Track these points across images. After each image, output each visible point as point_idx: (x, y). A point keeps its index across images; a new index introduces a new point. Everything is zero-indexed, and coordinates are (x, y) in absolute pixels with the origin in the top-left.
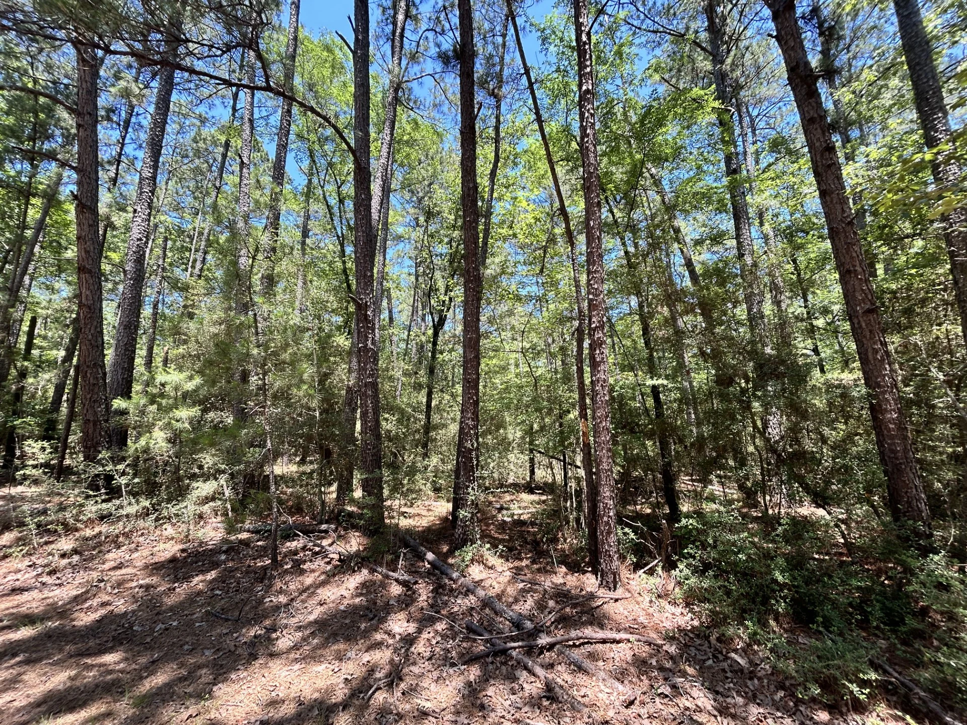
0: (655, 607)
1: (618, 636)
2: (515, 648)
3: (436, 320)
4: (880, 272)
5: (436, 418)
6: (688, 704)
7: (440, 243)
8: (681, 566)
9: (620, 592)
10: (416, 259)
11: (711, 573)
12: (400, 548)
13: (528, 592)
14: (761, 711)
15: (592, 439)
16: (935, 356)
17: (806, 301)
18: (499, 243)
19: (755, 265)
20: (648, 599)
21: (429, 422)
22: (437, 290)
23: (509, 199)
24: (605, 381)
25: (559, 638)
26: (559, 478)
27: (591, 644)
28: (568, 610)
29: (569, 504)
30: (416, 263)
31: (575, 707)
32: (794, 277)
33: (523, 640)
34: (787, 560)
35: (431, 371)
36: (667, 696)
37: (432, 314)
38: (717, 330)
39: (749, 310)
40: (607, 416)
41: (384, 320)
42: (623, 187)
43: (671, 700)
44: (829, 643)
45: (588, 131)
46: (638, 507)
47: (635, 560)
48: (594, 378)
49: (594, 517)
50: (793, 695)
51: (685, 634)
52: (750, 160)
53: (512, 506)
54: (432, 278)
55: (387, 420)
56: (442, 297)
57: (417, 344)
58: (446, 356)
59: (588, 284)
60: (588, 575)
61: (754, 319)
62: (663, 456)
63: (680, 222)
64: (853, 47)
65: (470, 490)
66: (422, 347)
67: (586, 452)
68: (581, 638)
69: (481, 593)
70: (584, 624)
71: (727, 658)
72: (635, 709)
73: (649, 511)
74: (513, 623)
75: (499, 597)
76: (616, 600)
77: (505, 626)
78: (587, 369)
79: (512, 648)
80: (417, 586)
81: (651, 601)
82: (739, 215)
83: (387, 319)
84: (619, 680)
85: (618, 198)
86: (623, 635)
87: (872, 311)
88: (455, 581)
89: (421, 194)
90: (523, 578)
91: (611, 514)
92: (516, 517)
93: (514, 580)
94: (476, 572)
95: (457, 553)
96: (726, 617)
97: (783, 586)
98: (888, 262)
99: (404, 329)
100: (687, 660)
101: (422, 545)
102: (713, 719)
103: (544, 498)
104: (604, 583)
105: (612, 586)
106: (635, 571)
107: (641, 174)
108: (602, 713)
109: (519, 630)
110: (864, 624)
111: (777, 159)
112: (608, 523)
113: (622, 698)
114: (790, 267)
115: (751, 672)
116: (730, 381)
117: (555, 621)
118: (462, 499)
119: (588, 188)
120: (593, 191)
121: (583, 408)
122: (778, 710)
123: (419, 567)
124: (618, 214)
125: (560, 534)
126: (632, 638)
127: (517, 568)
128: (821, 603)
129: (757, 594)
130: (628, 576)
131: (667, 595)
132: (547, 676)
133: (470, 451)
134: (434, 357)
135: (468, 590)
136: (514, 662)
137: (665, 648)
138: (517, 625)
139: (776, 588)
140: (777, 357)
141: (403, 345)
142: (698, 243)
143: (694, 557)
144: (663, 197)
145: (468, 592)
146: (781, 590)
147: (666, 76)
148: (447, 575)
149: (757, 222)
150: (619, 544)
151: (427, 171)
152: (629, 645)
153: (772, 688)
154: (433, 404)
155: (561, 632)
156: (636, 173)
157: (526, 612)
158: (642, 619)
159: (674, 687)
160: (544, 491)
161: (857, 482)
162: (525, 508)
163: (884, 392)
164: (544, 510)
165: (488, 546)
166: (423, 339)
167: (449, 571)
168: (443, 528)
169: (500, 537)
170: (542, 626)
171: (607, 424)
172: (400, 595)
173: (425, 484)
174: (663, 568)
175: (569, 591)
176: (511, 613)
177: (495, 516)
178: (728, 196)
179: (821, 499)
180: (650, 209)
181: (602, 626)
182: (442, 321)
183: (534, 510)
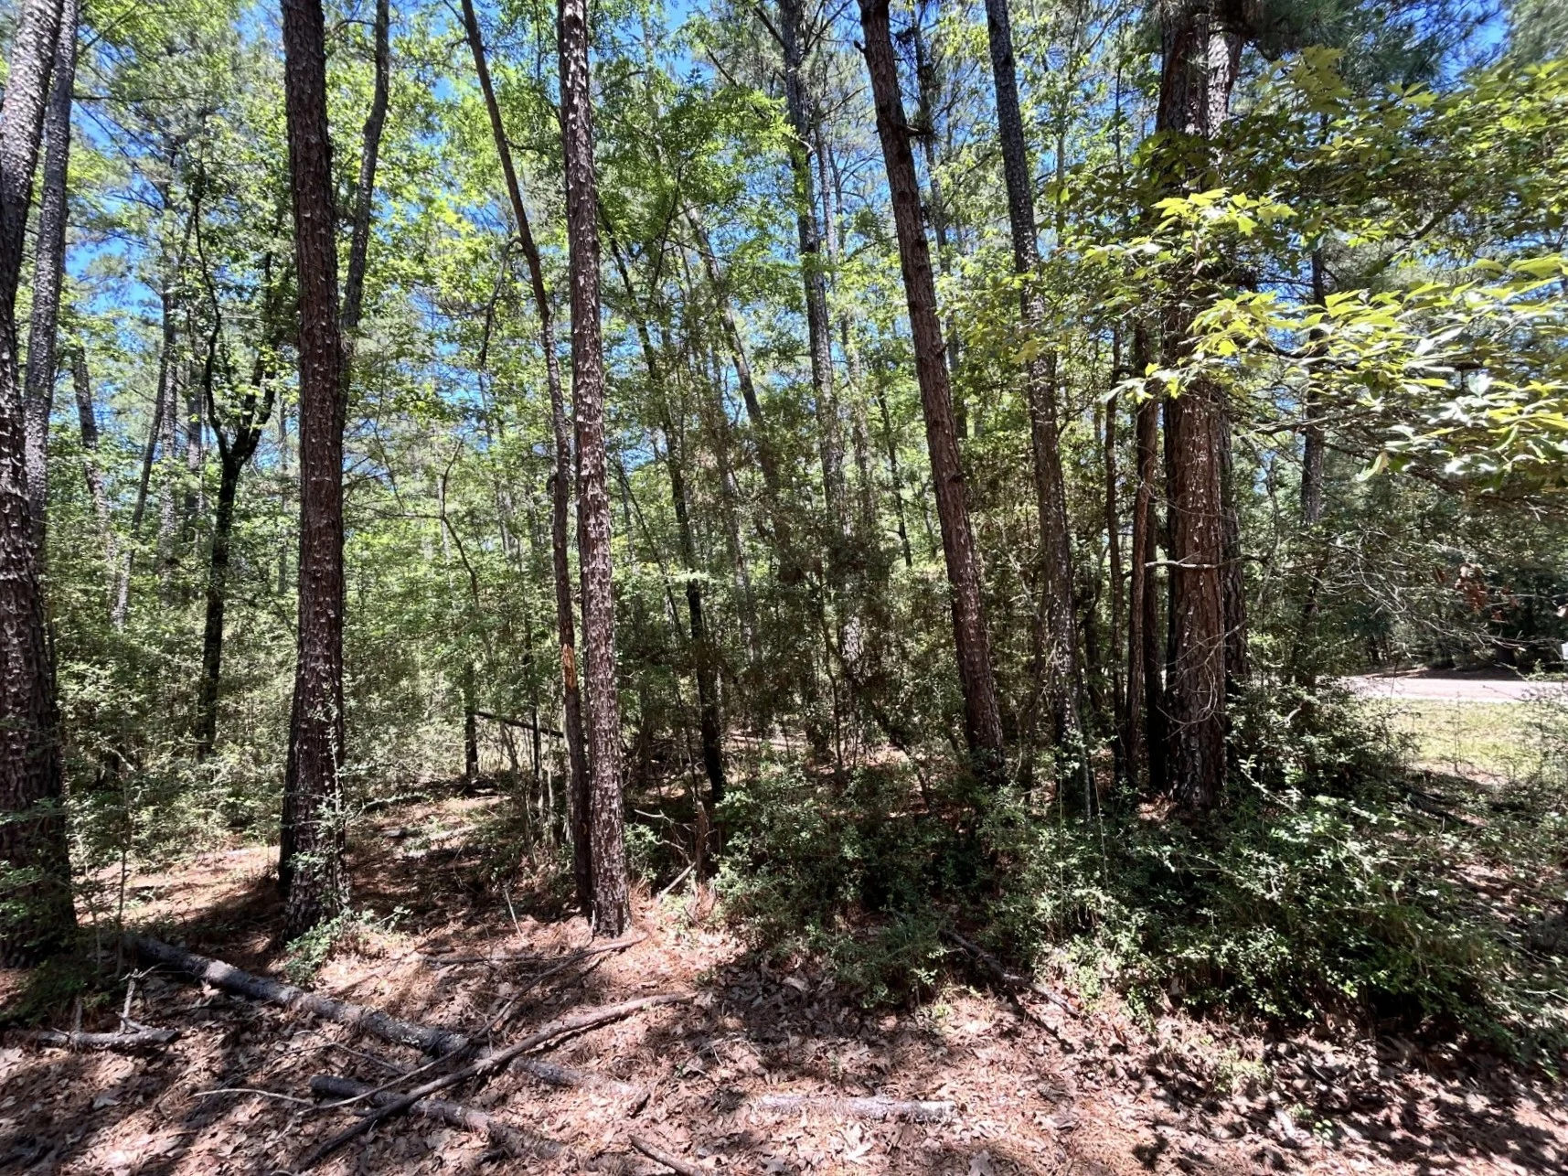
0: (684, 943)
1: (621, 1008)
2: (427, 1094)
3: (231, 439)
4: (971, 432)
5: (234, 665)
6: (725, 1073)
7: (236, 259)
8: (724, 869)
9: (630, 934)
10: (166, 287)
11: (764, 868)
12: (127, 970)
13: (457, 980)
14: (821, 1044)
15: (581, 679)
16: (1016, 543)
17: (894, 462)
18: (395, 290)
19: (834, 400)
20: (673, 934)
21: (215, 675)
22: (230, 371)
23: (415, 199)
24: (604, 574)
25: (518, 1044)
26: (524, 759)
27: (578, 1035)
28: (536, 990)
29: (540, 803)
30: (165, 298)
31: (545, 1152)
32: (881, 425)
33: (444, 1074)
34: (858, 828)
35: (219, 558)
36: (696, 1073)
37: (216, 425)
38: (780, 495)
39: (826, 468)
40: (609, 637)
41: (63, 428)
42: (644, 231)
43: (703, 1077)
44: (900, 925)
45: (576, 101)
46: (665, 790)
47: (654, 876)
48: (585, 569)
49: (585, 817)
50: (859, 1008)
51: (728, 971)
52: (833, 236)
53: (426, 827)
54: (212, 341)
55: (80, 677)
56: (246, 389)
57: (174, 493)
58: (260, 525)
59: (576, 396)
60: (574, 920)
61: (832, 481)
62: (703, 700)
63: (733, 314)
64: (953, 110)
65: (323, 808)
66: (191, 501)
67: (572, 703)
68: (560, 1031)
69: (351, 1012)
70: (566, 1007)
71: (781, 986)
72: (646, 1114)
73: (681, 792)
74: (424, 1049)
75: (394, 1009)
76: (623, 950)
77: (408, 1060)
78: (573, 552)
79: (419, 1097)
80: (179, 1045)
81: (678, 936)
82: (816, 318)
83: (75, 426)
84: (622, 1078)
85: (636, 248)
86: (632, 1004)
87: (957, 479)
88: (283, 1006)
89: (175, 130)
90: (446, 957)
91: (615, 806)
92: (434, 847)
93: (428, 965)
94: (340, 974)
95: (291, 947)
96: (782, 927)
97: (852, 864)
98: (979, 417)
99: (131, 455)
100: (729, 1008)
101: (195, 950)
102: (759, 1081)
103: (495, 800)
104: (603, 925)
105: (615, 928)
106: (653, 895)
107: (674, 215)
108: (593, 1142)
109: (436, 1057)
110: (936, 892)
111: (866, 246)
112: (609, 823)
113: (627, 1104)
114: (876, 410)
115: (811, 996)
116: (798, 576)
117: (512, 1017)
118: (302, 830)
119: (576, 212)
120: (583, 221)
121: (566, 623)
122: (840, 1035)
123: (185, 1001)
124: (633, 277)
125: (525, 860)
126: (645, 1003)
127: (434, 942)
128: (895, 875)
129: (821, 884)
130: (643, 904)
131: (702, 919)
132: (493, 1120)
133: (322, 727)
134: (224, 525)
135: (320, 1015)
136: (425, 1122)
137: (696, 1002)
138: (433, 1049)
139: (846, 868)
140: (856, 539)
141: (130, 496)
142: (761, 354)
143: (741, 850)
144: (709, 263)
145: (321, 1017)
146: (851, 871)
147: (718, 54)
148: (263, 998)
149: (839, 336)
150: (629, 856)
151: (194, 75)
152: (642, 1016)
153: (835, 1006)
154: (227, 633)
155: (524, 1033)
156: (665, 210)
157: (451, 1019)
158: (664, 969)
159: (708, 1056)
160: (495, 787)
161: (936, 706)
162: (455, 826)
163: (965, 588)
164: (495, 823)
165: (369, 914)
166: (195, 483)
167: (271, 989)
168: (254, 903)
169: (399, 891)
170: (485, 1035)
171: (609, 650)
172: (126, 1080)
173: (206, 817)
174: (697, 879)
175: (538, 957)
176: (420, 1031)
177: (389, 853)
178: (801, 285)
179: (901, 738)
180: (689, 281)
181: (596, 1000)
182: (247, 444)
183: (473, 827)
